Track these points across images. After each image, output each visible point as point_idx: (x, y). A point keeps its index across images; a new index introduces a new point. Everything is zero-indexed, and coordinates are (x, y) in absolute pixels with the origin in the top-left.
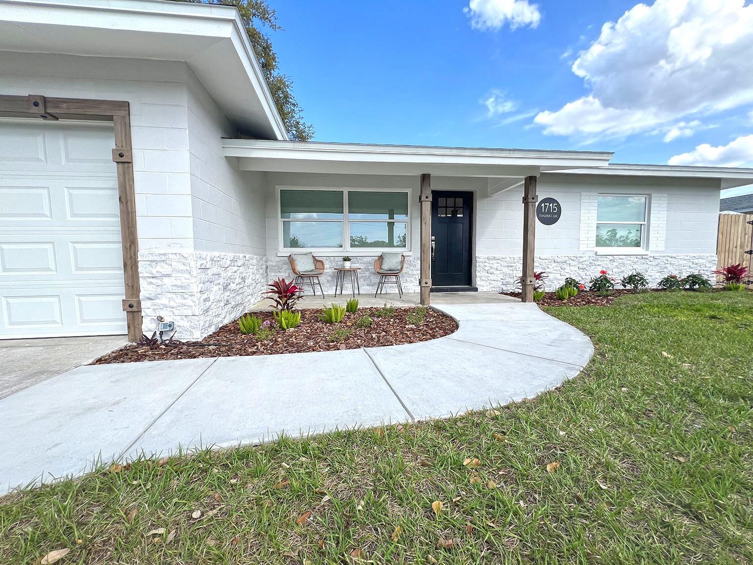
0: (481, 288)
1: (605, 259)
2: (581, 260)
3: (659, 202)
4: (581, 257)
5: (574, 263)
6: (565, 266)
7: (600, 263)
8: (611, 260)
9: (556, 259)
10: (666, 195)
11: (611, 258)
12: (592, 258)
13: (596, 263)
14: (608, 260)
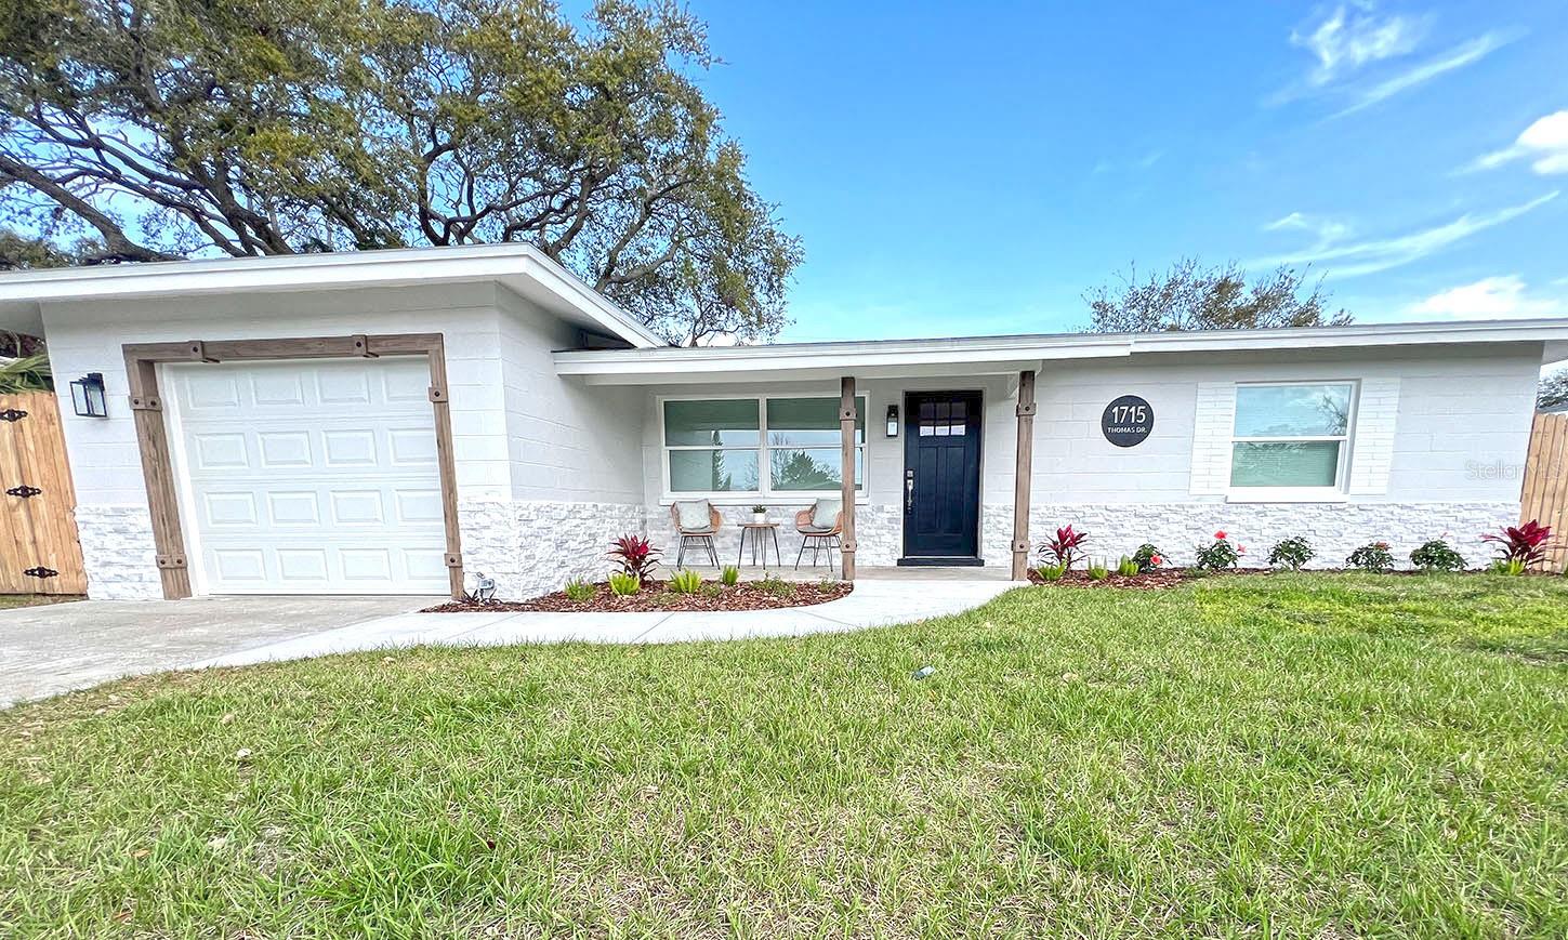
0: (992, 561)
1: (1244, 510)
2: (1192, 511)
3: (1380, 394)
4: (1192, 507)
5: (1178, 518)
6: (1158, 523)
7: (1233, 518)
8: (1257, 513)
9: (1140, 510)
10: (1398, 380)
11: (1259, 508)
12: (1217, 508)
13: (1225, 518)
14: (1251, 511)
